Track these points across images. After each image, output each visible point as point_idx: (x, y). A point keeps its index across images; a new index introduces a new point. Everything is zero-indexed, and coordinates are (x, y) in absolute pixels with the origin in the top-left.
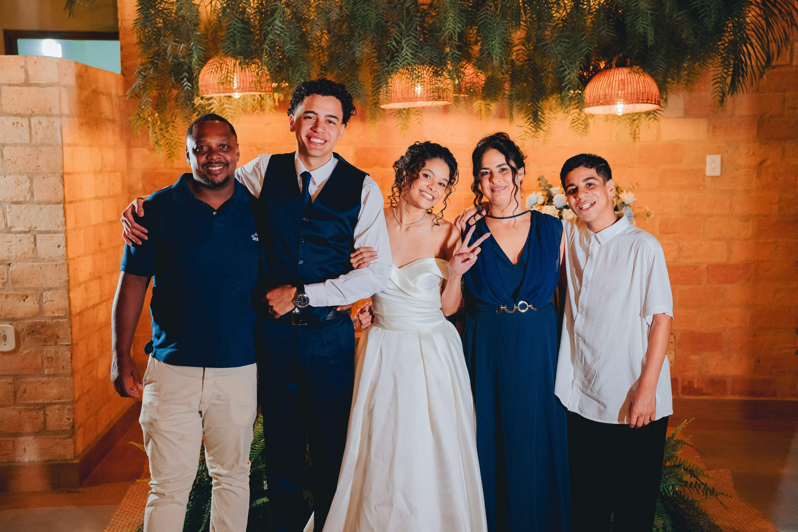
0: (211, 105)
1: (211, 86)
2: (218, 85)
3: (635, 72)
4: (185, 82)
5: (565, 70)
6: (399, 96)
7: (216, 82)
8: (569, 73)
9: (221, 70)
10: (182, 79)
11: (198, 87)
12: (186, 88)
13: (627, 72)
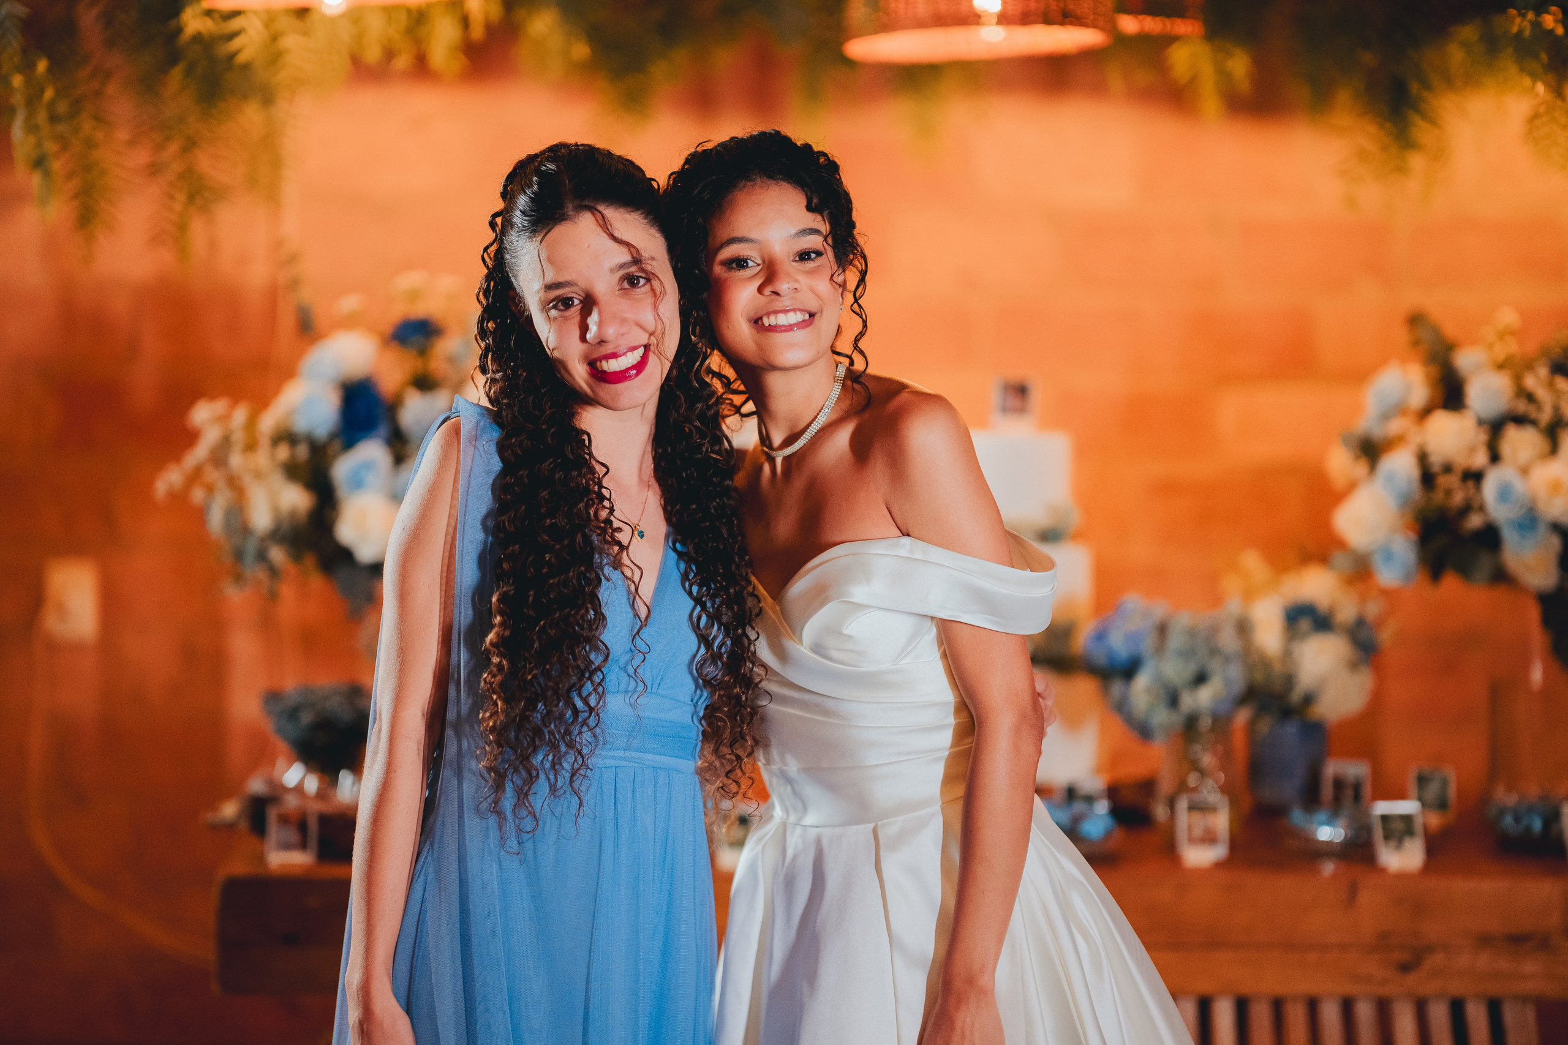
0: (235, 35)
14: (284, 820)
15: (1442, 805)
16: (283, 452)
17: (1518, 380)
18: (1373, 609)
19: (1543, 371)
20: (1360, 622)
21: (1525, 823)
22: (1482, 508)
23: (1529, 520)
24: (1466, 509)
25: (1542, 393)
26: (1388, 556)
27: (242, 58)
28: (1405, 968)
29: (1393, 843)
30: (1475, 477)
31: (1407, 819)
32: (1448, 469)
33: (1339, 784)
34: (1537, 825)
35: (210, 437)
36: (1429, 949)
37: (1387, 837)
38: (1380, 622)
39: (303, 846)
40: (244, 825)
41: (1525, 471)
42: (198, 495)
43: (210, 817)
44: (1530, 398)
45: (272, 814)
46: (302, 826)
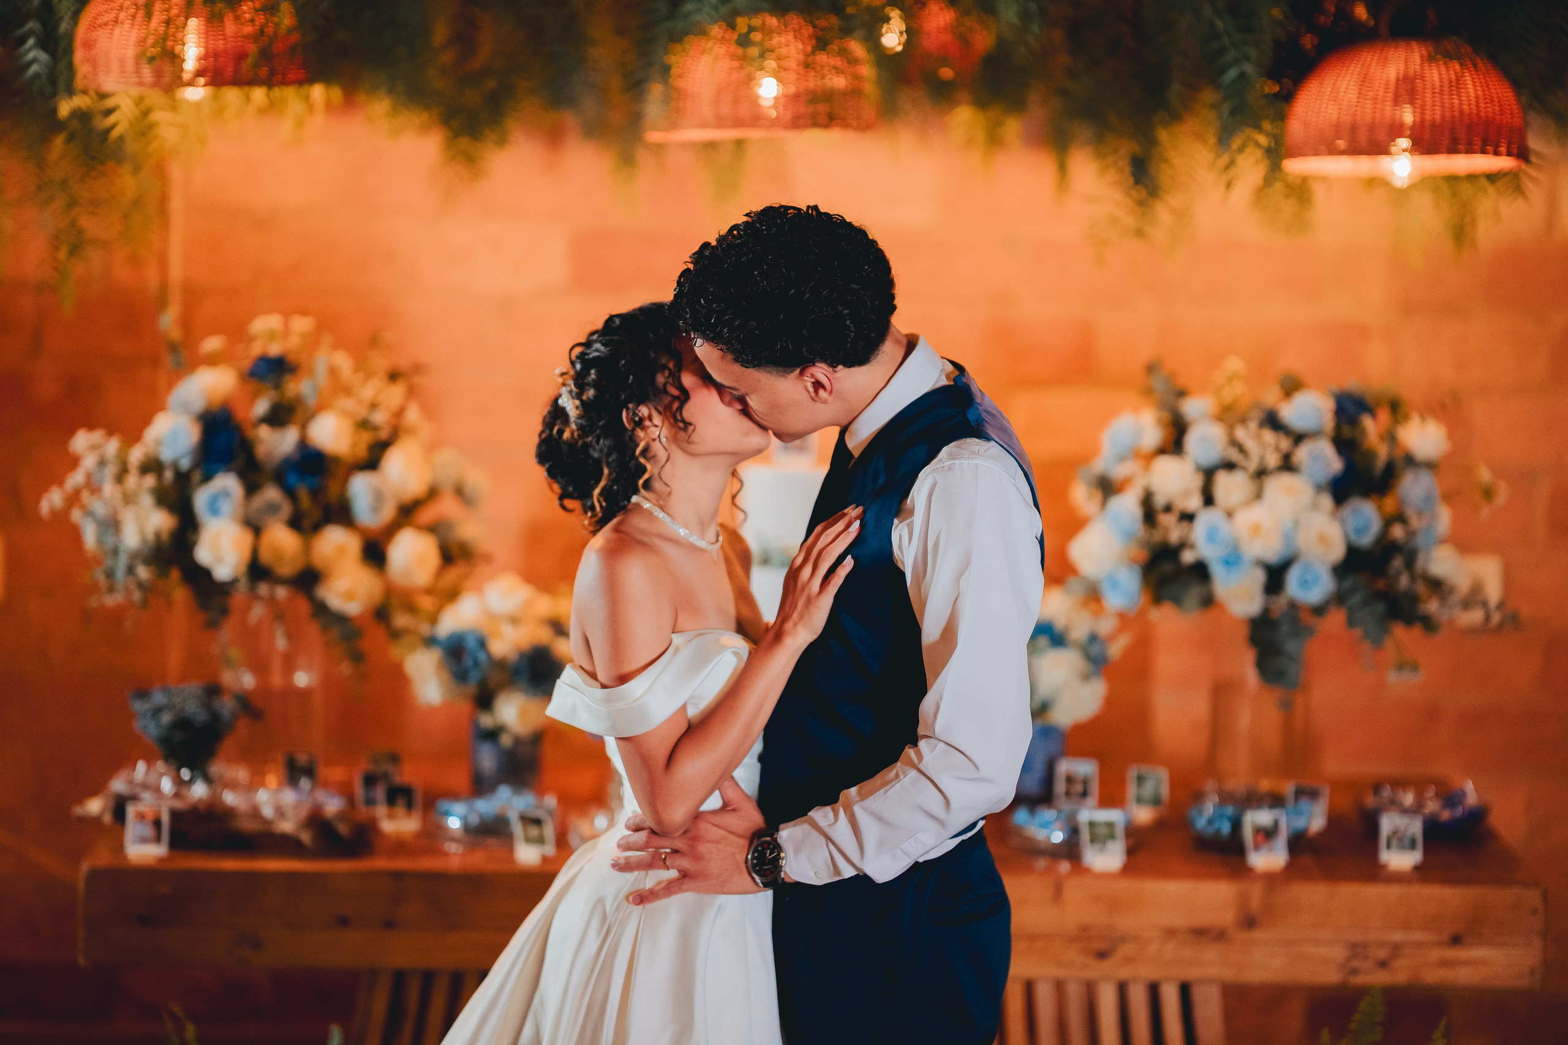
0: (109, 112)
1: (115, 66)
2: (138, 64)
3: (1448, 56)
4: (30, 49)
5: (1223, 51)
6: (707, 111)
7: (130, 52)
8: (1237, 62)
9: (149, 15)
10: (23, 40)
11: (70, 66)
12: (34, 68)
13: (1424, 52)
14: (141, 817)
15: (1156, 802)
16: (150, 481)
17: (1231, 429)
18: (1106, 626)
19: (1253, 425)
20: (1093, 638)
21: (1217, 825)
22: (1192, 546)
23: (1233, 559)
24: (1183, 545)
25: (1250, 444)
26: (1115, 584)
27: (115, 133)
28: (1102, 955)
29: (1097, 846)
30: (1188, 517)
31: (1110, 825)
32: (1168, 509)
33: (1070, 780)
34: (1226, 828)
35: (89, 462)
36: (1123, 939)
37: (1093, 840)
38: (1111, 638)
39: (158, 839)
40: (107, 819)
41: (1230, 514)
42: (76, 515)
43: (78, 810)
44: (1241, 449)
45: (131, 811)
46: (157, 824)
